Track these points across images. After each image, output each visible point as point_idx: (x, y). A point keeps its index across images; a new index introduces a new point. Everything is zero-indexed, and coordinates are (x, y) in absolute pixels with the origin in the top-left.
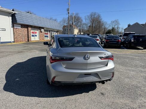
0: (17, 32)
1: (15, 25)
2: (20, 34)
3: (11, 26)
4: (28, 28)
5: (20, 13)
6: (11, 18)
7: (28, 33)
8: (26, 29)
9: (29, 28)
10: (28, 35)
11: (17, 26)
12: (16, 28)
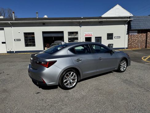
0: (133, 38)
1: (130, 32)
2: (135, 40)
3: (126, 33)
4: (147, 33)
5: (138, 18)
6: (127, 26)
7: (146, 38)
8: (145, 34)
9: (149, 33)
10: (146, 40)
11: (132, 33)
12: (132, 35)
